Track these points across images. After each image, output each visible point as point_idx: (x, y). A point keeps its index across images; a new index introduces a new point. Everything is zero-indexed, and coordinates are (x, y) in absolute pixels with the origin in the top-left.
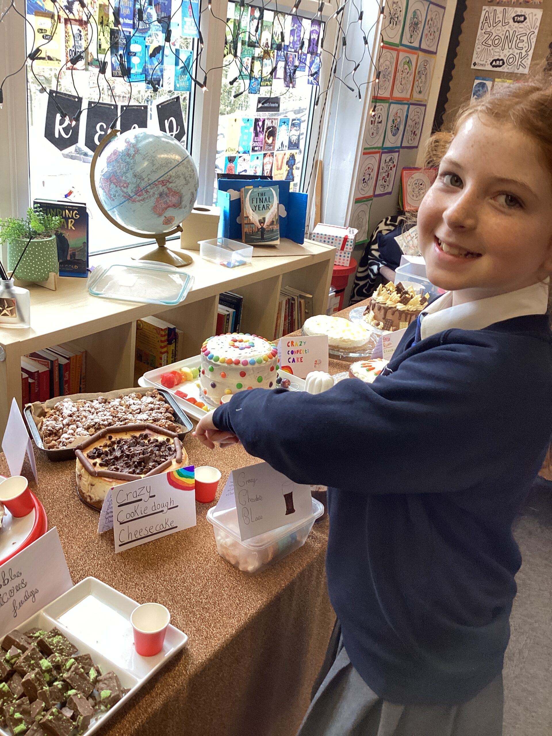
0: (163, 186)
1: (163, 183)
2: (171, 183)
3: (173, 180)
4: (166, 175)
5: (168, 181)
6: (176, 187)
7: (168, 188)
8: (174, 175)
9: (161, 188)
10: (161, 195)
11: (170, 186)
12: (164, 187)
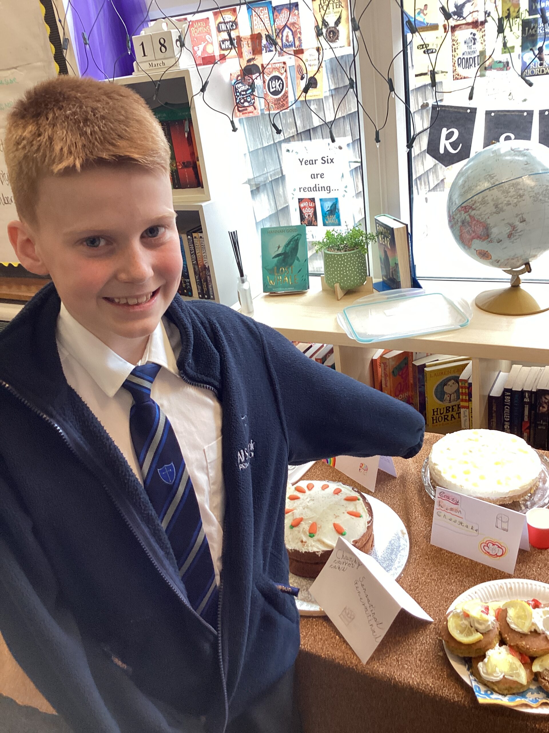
0: (465, 212)
1: (466, 209)
2: (474, 209)
3: (476, 207)
4: (470, 200)
5: (471, 207)
6: (480, 215)
7: (470, 216)
8: (480, 200)
9: (464, 216)
10: (463, 222)
11: (473, 213)
12: (466, 214)
